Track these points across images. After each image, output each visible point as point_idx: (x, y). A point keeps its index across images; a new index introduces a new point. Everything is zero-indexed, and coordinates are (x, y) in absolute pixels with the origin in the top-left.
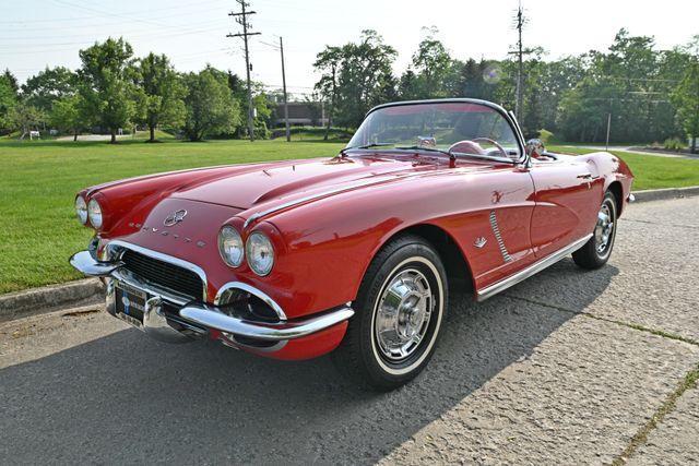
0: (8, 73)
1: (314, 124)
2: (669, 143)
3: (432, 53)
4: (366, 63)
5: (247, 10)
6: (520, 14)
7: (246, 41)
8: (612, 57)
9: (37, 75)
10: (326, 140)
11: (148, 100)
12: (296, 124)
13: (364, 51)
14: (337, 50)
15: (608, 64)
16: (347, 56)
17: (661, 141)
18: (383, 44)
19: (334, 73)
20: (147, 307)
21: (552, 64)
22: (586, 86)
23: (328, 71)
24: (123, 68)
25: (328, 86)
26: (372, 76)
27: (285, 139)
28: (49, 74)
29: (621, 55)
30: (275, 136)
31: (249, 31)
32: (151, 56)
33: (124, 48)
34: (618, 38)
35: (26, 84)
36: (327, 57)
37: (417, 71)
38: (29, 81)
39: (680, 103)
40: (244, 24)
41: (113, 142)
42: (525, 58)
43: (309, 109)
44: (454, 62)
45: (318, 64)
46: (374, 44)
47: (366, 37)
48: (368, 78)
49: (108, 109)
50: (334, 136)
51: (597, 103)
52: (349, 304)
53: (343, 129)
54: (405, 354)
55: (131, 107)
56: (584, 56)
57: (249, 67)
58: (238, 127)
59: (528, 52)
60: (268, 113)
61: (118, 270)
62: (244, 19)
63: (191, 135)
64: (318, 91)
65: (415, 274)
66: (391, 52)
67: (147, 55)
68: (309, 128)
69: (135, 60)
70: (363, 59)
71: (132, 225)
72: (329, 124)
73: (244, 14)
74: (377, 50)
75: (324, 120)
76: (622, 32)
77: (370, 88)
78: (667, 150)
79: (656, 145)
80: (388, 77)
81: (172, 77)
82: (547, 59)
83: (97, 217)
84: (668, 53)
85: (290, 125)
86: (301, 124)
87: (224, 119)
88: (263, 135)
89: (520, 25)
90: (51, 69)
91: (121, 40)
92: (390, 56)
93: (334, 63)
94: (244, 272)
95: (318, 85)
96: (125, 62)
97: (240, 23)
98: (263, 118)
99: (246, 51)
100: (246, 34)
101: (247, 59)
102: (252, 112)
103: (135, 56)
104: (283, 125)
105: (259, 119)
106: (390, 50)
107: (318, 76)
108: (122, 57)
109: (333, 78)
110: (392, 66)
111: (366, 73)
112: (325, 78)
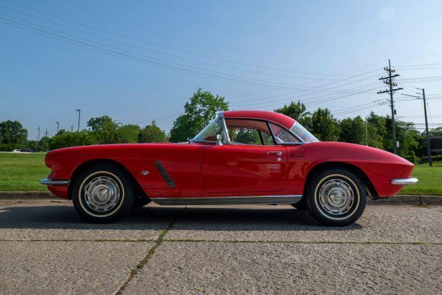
5: (393, 74)
7: (391, 95)
27: (428, 164)
30: (422, 162)
31: (394, 88)
33: (300, 107)
40: (391, 85)
57: (394, 112)
60: (416, 144)
62: (390, 81)
67: (317, 110)
69: (306, 113)
73: (390, 77)
85: (433, 154)
96: (301, 115)
97: (387, 83)
98: (412, 148)
99: (392, 102)
100: (391, 90)
101: (392, 107)
102: (395, 144)
103: (307, 111)
104: (427, 155)
105: (410, 149)
108: (299, 112)
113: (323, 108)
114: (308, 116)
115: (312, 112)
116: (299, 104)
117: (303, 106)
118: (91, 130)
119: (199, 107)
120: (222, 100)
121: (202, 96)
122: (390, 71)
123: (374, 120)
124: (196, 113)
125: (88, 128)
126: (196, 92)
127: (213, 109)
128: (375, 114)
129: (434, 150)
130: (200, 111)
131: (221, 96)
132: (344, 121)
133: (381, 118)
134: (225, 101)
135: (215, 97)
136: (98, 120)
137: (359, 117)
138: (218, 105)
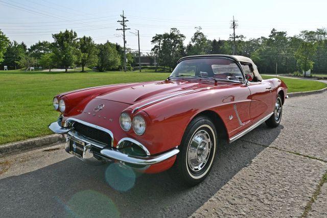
0: (23, 43)
1: (151, 65)
2: (295, 73)
3: (199, 37)
4: (173, 41)
5: (125, 20)
6: (234, 23)
7: (124, 32)
8: (270, 39)
9: (35, 44)
10: (156, 72)
11: (82, 55)
12: (143, 65)
13: (172, 36)
14: (161, 36)
15: (268, 42)
16: (165, 38)
17: (292, 72)
19: (159, 44)
20: (85, 149)
21: (247, 42)
22: (260, 51)
23: (157, 44)
24: (72, 42)
25: (157, 50)
26: (175, 46)
27: (139, 71)
28: (40, 44)
29: (274, 39)
30: (134, 70)
31: (125, 28)
32: (85, 37)
33: (73, 34)
34: (272, 32)
35: (30, 48)
36: (157, 38)
37: (193, 44)
38: (31, 47)
39: (298, 57)
40: (124, 25)
41: (66, 72)
42: (236, 39)
43: (149, 59)
44: (208, 41)
45: (153, 41)
46: (176, 33)
47: (172, 31)
48: (173, 47)
50: (159, 70)
51: (266, 57)
52: (177, 147)
53: (163, 67)
54: (200, 169)
55: (75, 58)
56: (259, 39)
57: (125, 42)
58: (119, 66)
59: (237, 37)
60: (132, 60)
61: (71, 131)
62: (124, 23)
63: (99, 69)
64: (153, 52)
65: (204, 132)
66: (183, 36)
67: (83, 37)
68: (149, 66)
69: (78, 39)
70: (171, 39)
71: (78, 111)
72: (157, 65)
73: (124, 21)
74: (177, 36)
75: (155, 63)
76: (274, 30)
77: (174, 51)
78: (294, 76)
79: (290, 74)
80: (182, 47)
81: (93, 45)
82: (245, 40)
83: (63, 107)
84: (292, 38)
86: (146, 65)
87: (114, 63)
88: (129, 69)
89: (234, 27)
90: (41, 42)
91: (72, 31)
92: (182, 38)
93: (159, 41)
94: (131, 133)
95: (153, 50)
96: (74, 39)
97: (122, 24)
99: (124, 36)
100: (124, 29)
101: (124, 39)
102: (125, 60)
103: (77, 37)
105: (129, 63)
106: (182, 36)
107: (153, 46)
108: (72, 38)
109: (159, 47)
110: (183, 42)
111: (173, 45)
112: (156, 47)
113: (87, 36)
114: (79, 40)
115: (81, 38)
117: (75, 33)
122: (123, 17)
132: (99, 45)
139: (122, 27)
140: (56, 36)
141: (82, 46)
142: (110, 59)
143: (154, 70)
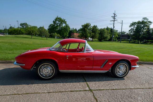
1: (128, 39)
4: (143, 26)
5: (115, 15)
7: (114, 22)
11: (92, 34)
12: (124, 39)
13: (143, 22)
14: (135, 23)
16: (138, 24)
18: (148, 21)
19: (134, 28)
23: (132, 27)
24: (89, 28)
25: (132, 31)
26: (144, 28)
27: (120, 42)
31: (115, 20)
36: (133, 24)
40: (114, 19)
45: (130, 26)
46: (146, 21)
47: (143, 19)
48: (142, 29)
49: (85, 35)
50: (132, 42)
53: (135, 40)
57: (114, 27)
58: (109, 39)
60: (118, 36)
63: (100, 40)
64: (130, 32)
67: (93, 26)
68: (126, 40)
69: (91, 27)
70: (142, 25)
73: (114, 16)
74: (146, 22)
75: (130, 38)
77: (143, 31)
80: (148, 29)
81: (97, 30)
85: (122, 39)
87: (106, 37)
88: (116, 41)
92: (150, 24)
93: (134, 26)
95: (130, 31)
96: (89, 27)
97: (113, 18)
98: (116, 37)
99: (114, 24)
100: (114, 21)
101: (114, 25)
102: (113, 36)
103: (91, 26)
104: (120, 39)
105: (116, 38)
106: (150, 22)
107: (130, 29)
108: (89, 26)
109: (133, 29)
110: (150, 26)
111: (142, 28)
112: (132, 29)
113: (95, 25)
115: (92, 26)
116: (89, 23)
117: (90, 24)
118: (21, 27)
119: (57, 22)
120: (64, 20)
121: (59, 18)
122: (115, 14)
123: (107, 29)
124: (57, 24)
125: (20, 26)
126: (56, 17)
127: (62, 23)
128: (108, 27)
129: (122, 38)
130: (58, 23)
131: (64, 19)
132: (100, 29)
133: (110, 28)
134: (66, 21)
135: (63, 19)
136: (23, 24)
137: (104, 28)
138: (63, 22)
139: (113, 19)
140: (83, 26)
141: (93, 30)
142: (105, 36)
143: (129, 42)
